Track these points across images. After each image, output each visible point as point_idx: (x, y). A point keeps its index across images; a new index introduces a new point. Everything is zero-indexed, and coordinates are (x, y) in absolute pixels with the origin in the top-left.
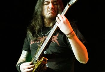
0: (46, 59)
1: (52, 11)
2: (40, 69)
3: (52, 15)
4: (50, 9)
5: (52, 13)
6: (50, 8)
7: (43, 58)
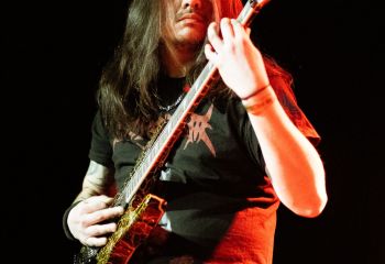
0: (161, 200)
1: (193, 18)
2: (136, 236)
3: (191, 34)
4: (188, 8)
5: (191, 25)
6: (187, 5)
7: (151, 196)
